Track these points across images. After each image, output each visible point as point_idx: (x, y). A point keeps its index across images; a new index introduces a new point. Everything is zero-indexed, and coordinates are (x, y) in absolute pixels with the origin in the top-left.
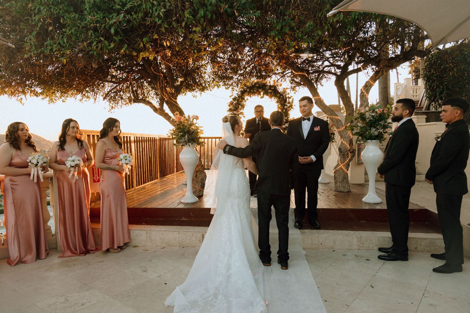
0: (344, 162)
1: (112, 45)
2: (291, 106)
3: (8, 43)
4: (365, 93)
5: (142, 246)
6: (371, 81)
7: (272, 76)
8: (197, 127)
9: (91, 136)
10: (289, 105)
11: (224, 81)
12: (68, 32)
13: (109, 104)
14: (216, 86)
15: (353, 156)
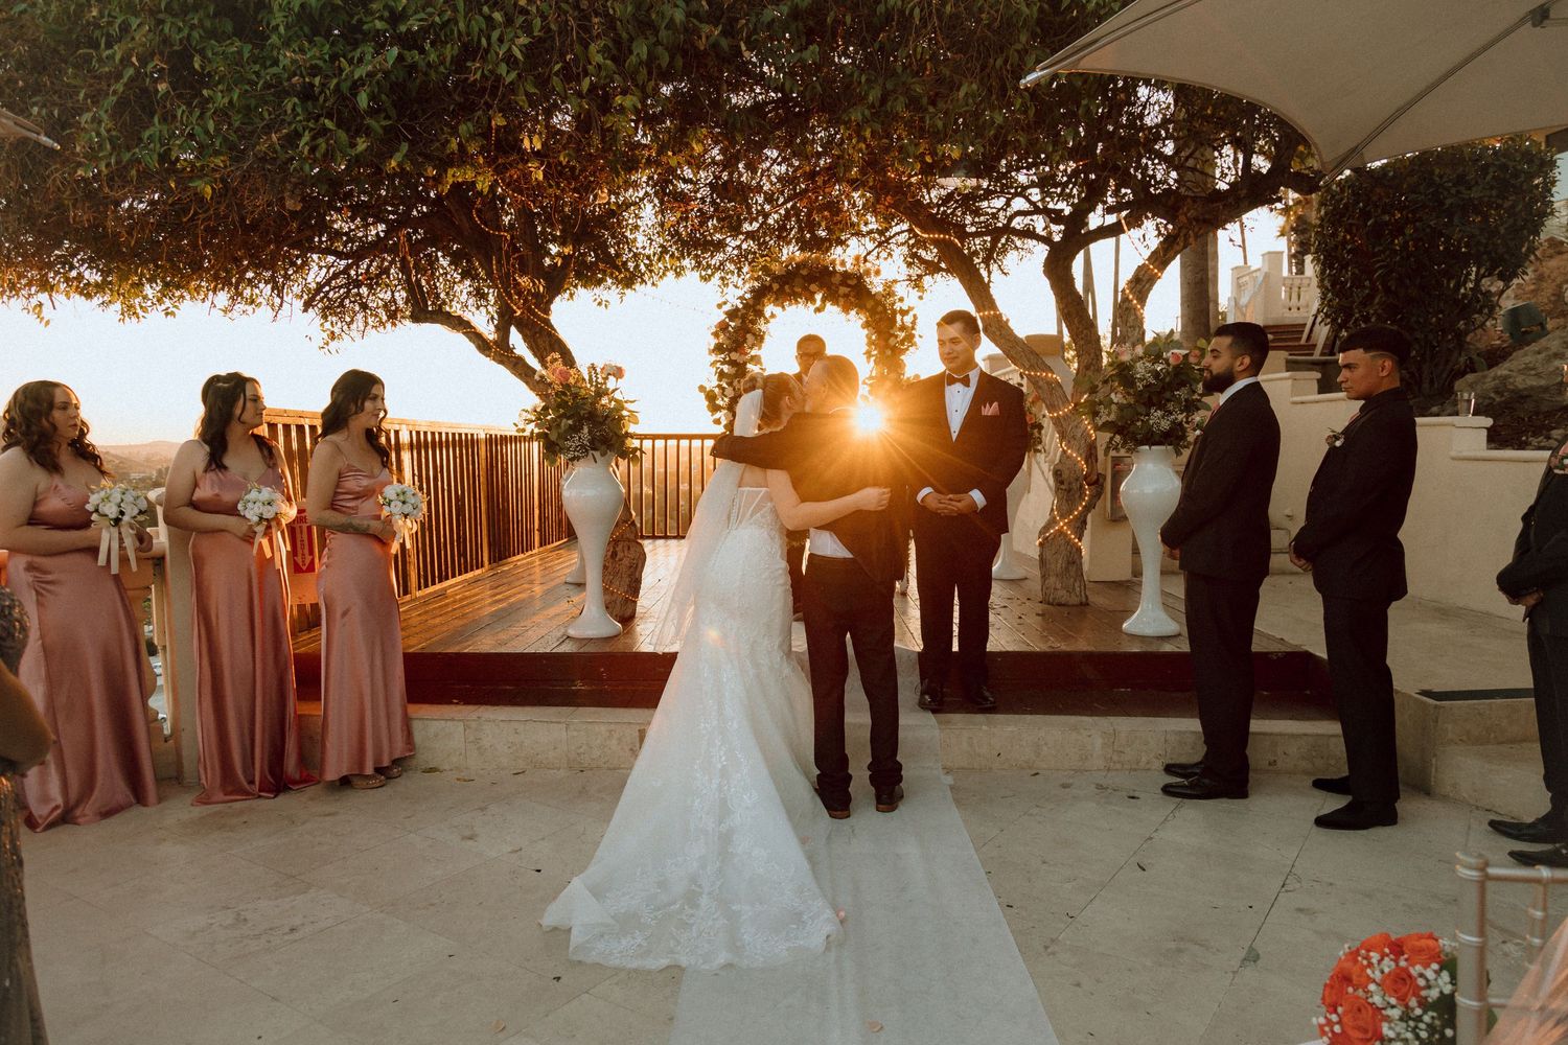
0: (1071, 513)
1: (362, 145)
2: (910, 338)
3: (38, 134)
4: (1135, 302)
5: (451, 770)
6: (1151, 267)
7: (849, 242)
8: (616, 401)
9: (280, 427)
10: (902, 335)
11: (697, 256)
12: (221, 101)
13: (322, 325)
14: (672, 272)
15: (1097, 495)
